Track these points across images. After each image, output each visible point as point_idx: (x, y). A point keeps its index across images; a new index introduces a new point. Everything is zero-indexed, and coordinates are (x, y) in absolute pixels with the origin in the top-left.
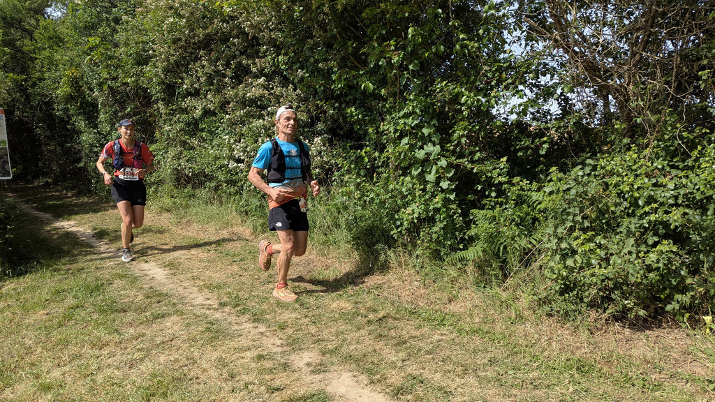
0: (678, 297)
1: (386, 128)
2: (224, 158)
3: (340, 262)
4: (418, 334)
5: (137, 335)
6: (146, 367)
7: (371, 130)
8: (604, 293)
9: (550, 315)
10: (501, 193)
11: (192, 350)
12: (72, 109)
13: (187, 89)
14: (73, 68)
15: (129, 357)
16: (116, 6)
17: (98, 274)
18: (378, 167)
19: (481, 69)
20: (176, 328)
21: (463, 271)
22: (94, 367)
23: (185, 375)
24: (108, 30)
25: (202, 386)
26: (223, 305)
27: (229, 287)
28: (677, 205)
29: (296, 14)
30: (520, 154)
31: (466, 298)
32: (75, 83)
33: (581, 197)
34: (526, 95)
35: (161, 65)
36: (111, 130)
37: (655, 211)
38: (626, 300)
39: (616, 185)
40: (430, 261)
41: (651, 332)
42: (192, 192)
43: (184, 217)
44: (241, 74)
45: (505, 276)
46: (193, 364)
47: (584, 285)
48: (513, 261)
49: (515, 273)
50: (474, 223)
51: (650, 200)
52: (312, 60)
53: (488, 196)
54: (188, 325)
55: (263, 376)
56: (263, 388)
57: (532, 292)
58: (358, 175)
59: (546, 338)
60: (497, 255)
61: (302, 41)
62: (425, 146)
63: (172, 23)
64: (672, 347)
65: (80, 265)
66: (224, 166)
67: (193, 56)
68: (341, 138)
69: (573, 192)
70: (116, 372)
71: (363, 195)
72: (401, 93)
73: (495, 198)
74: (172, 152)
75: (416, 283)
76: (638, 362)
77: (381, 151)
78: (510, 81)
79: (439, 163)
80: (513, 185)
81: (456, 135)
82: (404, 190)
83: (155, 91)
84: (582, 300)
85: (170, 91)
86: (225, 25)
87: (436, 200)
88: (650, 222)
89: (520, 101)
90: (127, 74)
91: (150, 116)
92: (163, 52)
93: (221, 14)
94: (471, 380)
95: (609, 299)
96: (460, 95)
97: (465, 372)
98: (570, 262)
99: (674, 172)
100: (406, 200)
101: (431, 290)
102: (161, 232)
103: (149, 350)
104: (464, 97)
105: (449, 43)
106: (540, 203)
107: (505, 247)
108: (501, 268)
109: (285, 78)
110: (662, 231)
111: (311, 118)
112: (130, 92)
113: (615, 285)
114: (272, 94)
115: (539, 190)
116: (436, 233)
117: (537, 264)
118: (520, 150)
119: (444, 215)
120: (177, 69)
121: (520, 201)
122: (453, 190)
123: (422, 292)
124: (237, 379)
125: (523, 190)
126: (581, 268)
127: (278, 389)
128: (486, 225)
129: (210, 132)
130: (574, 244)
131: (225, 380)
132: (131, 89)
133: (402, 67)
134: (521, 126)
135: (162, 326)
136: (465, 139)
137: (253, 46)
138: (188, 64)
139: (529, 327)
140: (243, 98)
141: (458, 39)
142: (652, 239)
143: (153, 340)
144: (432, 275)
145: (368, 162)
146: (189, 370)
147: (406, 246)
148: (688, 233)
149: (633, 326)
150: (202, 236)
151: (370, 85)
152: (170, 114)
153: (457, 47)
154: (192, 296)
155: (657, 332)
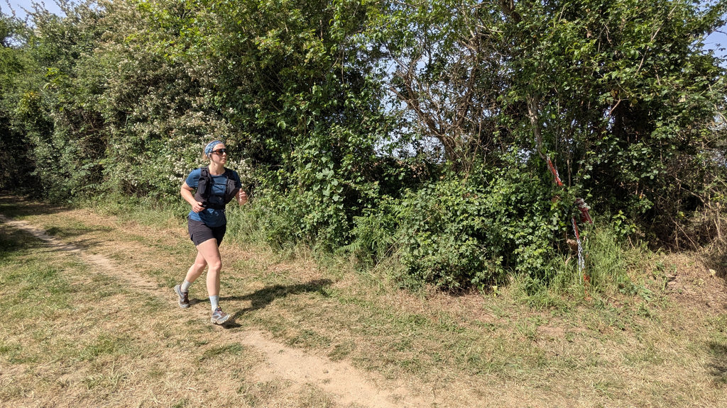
0: (478, 274)
1: (295, 155)
2: (166, 173)
3: (258, 255)
4: (311, 302)
5: (87, 309)
6: (95, 332)
7: (283, 156)
8: (436, 272)
9: (402, 288)
10: (374, 205)
11: (134, 318)
12: (28, 125)
13: (136, 116)
14: (32, 91)
15: (79, 325)
16: (75, 44)
17: (51, 263)
18: (290, 184)
19: (363, 119)
20: (120, 303)
21: (347, 260)
22: (49, 333)
23: (128, 336)
24: (67, 62)
25: (142, 344)
26: (161, 286)
27: (167, 273)
28: (479, 215)
29: (230, 67)
30: (387, 179)
31: (348, 279)
32: (33, 104)
33: (425, 209)
34: (393, 140)
35: (114, 96)
36: (65, 145)
37: (467, 219)
38: (449, 275)
39: (445, 201)
40: (325, 253)
41: (462, 297)
42: (137, 199)
43: (129, 219)
44: (183, 108)
45: (375, 263)
46: (135, 329)
47: (423, 267)
48: (381, 253)
50: (356, 226)
51: (464, 211)
52: (241, 102)
53: (367, 207)
54: (131, 301)
55: (192, 336)
56: (192, 343)
57: (392, 273)
58: (274, 189)
59: (399, 303)
60: (370, 248)
61: (234, 87)
62: (323, 170)
63: (126, 64)
64: (474, 306)
65: (34, 255)
66: (166, 179)
67: (143, 91)
68: (262, 161)
69: (419, 205)
70: (69, 337)
71: (277, 204)
72: (307, 131)
73: (371, 208)
75: (314, 269)
76: (453, 316)
77: (292, 173)
78: (380, 129)
79: (332, 183)
80: (383, 200)
81: (344, 163)
82: (307, 201)
83: (108, 115)
84: (422, 277)
85: (121, 117)
86: (171, 69)
87: (329, 209)
88: (463, 226)
89: (390, 143)
90: (83, 100)
91: (102, 136)
92: (116, 86)
93: (170, 60)
94: (346, 331)
95: (439, 276)
96: (347, 135)
97: (342, 327)
98: (416, 252)
99: (480, 195)
100: (309, 209)
101: (324, 274)
102: (109, 230)
103: (97, 320)
104: (351, 137)
105: (342, 99)
106: (399, 213)
107: (376, 243)
108: (373, 257)
109: (219, 114)
110: (470, 232)
111: (239, 145)
112: (84, 115)
113: (442, 267)
114: (208, 125)
115: (400, 204)
116: (329, 233)
117: (396, 254)
118: (386, 176)
119: (335, 220)
120: (129, 99)
121: (387, 211)
122: (342, 202)
123: (318, 275)
124: (171, 338)
125: (389, 204)
126: (423, 256)
127: (203, 344)
128: (363, 228)
129: (155, 152)
130: (419, 240)
131: (162, 339)
132: (86, 113)
133: (308, 113)
134: (391, 162)
135: (109, 302)
136: (350, 166)
137: (194, 87)
138: (139, 96)
139: (388, 297)
140: (184, 126)
141: (347, 97)
142: (464, 237)
143: (100, 312)
144: (325, 264)
145: (282, 180)
146: (132, 333)
147: (308, 242)
148: (485, 234)
149: (452, 294)
150: (144, 234)
151: (284, 124)
152: (120, 135)
153: (347, 102)
154: (135, 279)
155: (466, 297)
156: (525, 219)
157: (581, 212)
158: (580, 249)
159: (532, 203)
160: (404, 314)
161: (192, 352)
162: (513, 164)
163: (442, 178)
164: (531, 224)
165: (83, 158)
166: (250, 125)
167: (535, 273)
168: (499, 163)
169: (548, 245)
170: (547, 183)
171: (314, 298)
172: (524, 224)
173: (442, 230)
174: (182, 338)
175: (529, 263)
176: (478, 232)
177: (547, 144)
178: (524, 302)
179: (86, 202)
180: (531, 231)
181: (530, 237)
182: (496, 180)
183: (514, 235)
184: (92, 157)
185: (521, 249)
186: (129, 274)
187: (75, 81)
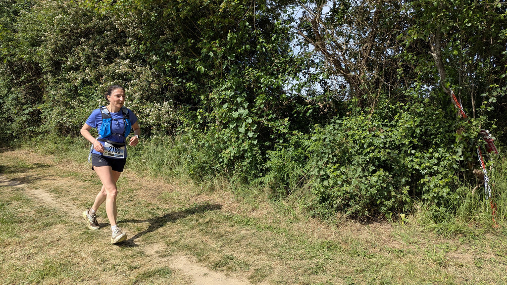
0: (386, 203)
1: (212, 96)
3: (181, 187)
4: (231, 230)
5: (32, 238)
6: (40, 258)
7: (202, 97)
8: (345, 201)
9: (314, 217)
10: (286, 141)
11: (74, 246)
13: (70, 65)
15: (27, 252)
16: (15, 2)
18: (208, 123)
19: (273, 62)
20: (61, 232)
21: (261, 191)
23: (69, 262)
24: (8, 19)
25: (82, 268)
28: (384, 148)
29: (153, 18)
30: (296, 115)
31: (263, 208)
33: (333, 143)
34: (301, 80)
35: (51, 47)
36: (8, 92)
37: (373, 151)
39: (352, 136)
40: (241, 184)
41: (371, 225)
42: (71, 140)
43: (64, 157)
44: (111, 57)
45: (288, 193)
46: (75, 255)
47: (333, 197)
48: (293, 184)
49: (294, 191)
50: (269, 160)
51: (370, 144)
52: (163, 50)
53: (278, 142)
54: (70, 230)
55: (125, 261)
56: (126, 267)
57: (304, 203)
58: (195, 127)
59: (311, 231)
60: (283, 180)
61: (158, 36)
62: (238, 109)
63: (61, 18)
64: (383, 233)
67: (76, 42)
68: (182, 102)
69: (327, 140)
70: (18, 262)
71: (197, 141)
72: (224, 74)
73: (283, 143)
74: (56, 111)
75: (232, 199)
76: (363, 242)
77: (210, 113)
78: (290, 69)
79: (247, 121)
80: (294, 135)
81: (258, 102)
82: (225, 138)
83: (45, 65)
84: (332, 206)
85: (57, 66)
86: (101, 22)
87: (244, 144)
88: (370, 158)
89: (298, 82)
90: (23, 52)
91: (40, 84)
92: (52, 38)
93: (99, 15)
94: (264, 257)
95: (348, 206)
96: (259, 77)
97: (260, 252)
98: (325, 183)
99: (385, 128)
100: (227, 145)
101: (241, 204)
103: (41, 248)
104: (263, 79)
105: (254, 43)
106: (309, 147)
107: (288, 175)
108: (286, 188)
109: (144, 61)
110: (377, 163)
111: (162, 88)
112: (24, 65)
113: (351, 196)
114: (134, 71)
115: (309, 138)
116: (245, 166)
117: (307, 185)
118: (296, 113)
119: (249, 154)
120: (63, 50)
121: (297, 146)
122: (256, 138)
123: (236, 205)
124: (107, 263)
125: (299, 139)
126: (333, 187)
127: (136, 268)
128: (276, 161)
129: (87, 96)
130: (328, 172)
131: (99, 264)
132: (26, 63)
133: (224, 57)
134: (300, 100)
135: (51, 232)
136: (263, 105)
137: (121, 38)
138: (72, 47)
139: (301, 224)
140: (113, 72)
141: (259, 42)
142: (372, 168)
143: (44, 240)
144: (242, 194)
145: (201, 119)
146: (72, 259)
147: (225, 175)
148: (391, 165)
149: (361, 221)
150: (79, 170)
151: (203, 68)
152: (55, 82)
153: (258, 46)
154: (72, 211)
155: (375, 224)
156: (431, 150)
157: (486, 143)
158: (486, 178)
159: (436, 135)
160: (316, 240)
161: (125, 276)
162: (417, 98)
163: (348, 113)
164: (436, 155)
165: (23, 104)
166: (172, 70)
167: (440, 201)
168: (403, 98)
169: (454, 174)
170: (451, 116)
171: (233, 226)
172: (428, 155)
173: (350, 162)
174: (117, 263)
175: (435, 193)
176: (384, 163)
177: (450, 79)
178: (432, 230)
179: (26, 143)
180: (436, 161)
181: (436, 168)
182: (401, 114)
183: (420, 165)
184: (31, 103)
185: (427, 179)
186: (67, 206)
187: (17, 36)
